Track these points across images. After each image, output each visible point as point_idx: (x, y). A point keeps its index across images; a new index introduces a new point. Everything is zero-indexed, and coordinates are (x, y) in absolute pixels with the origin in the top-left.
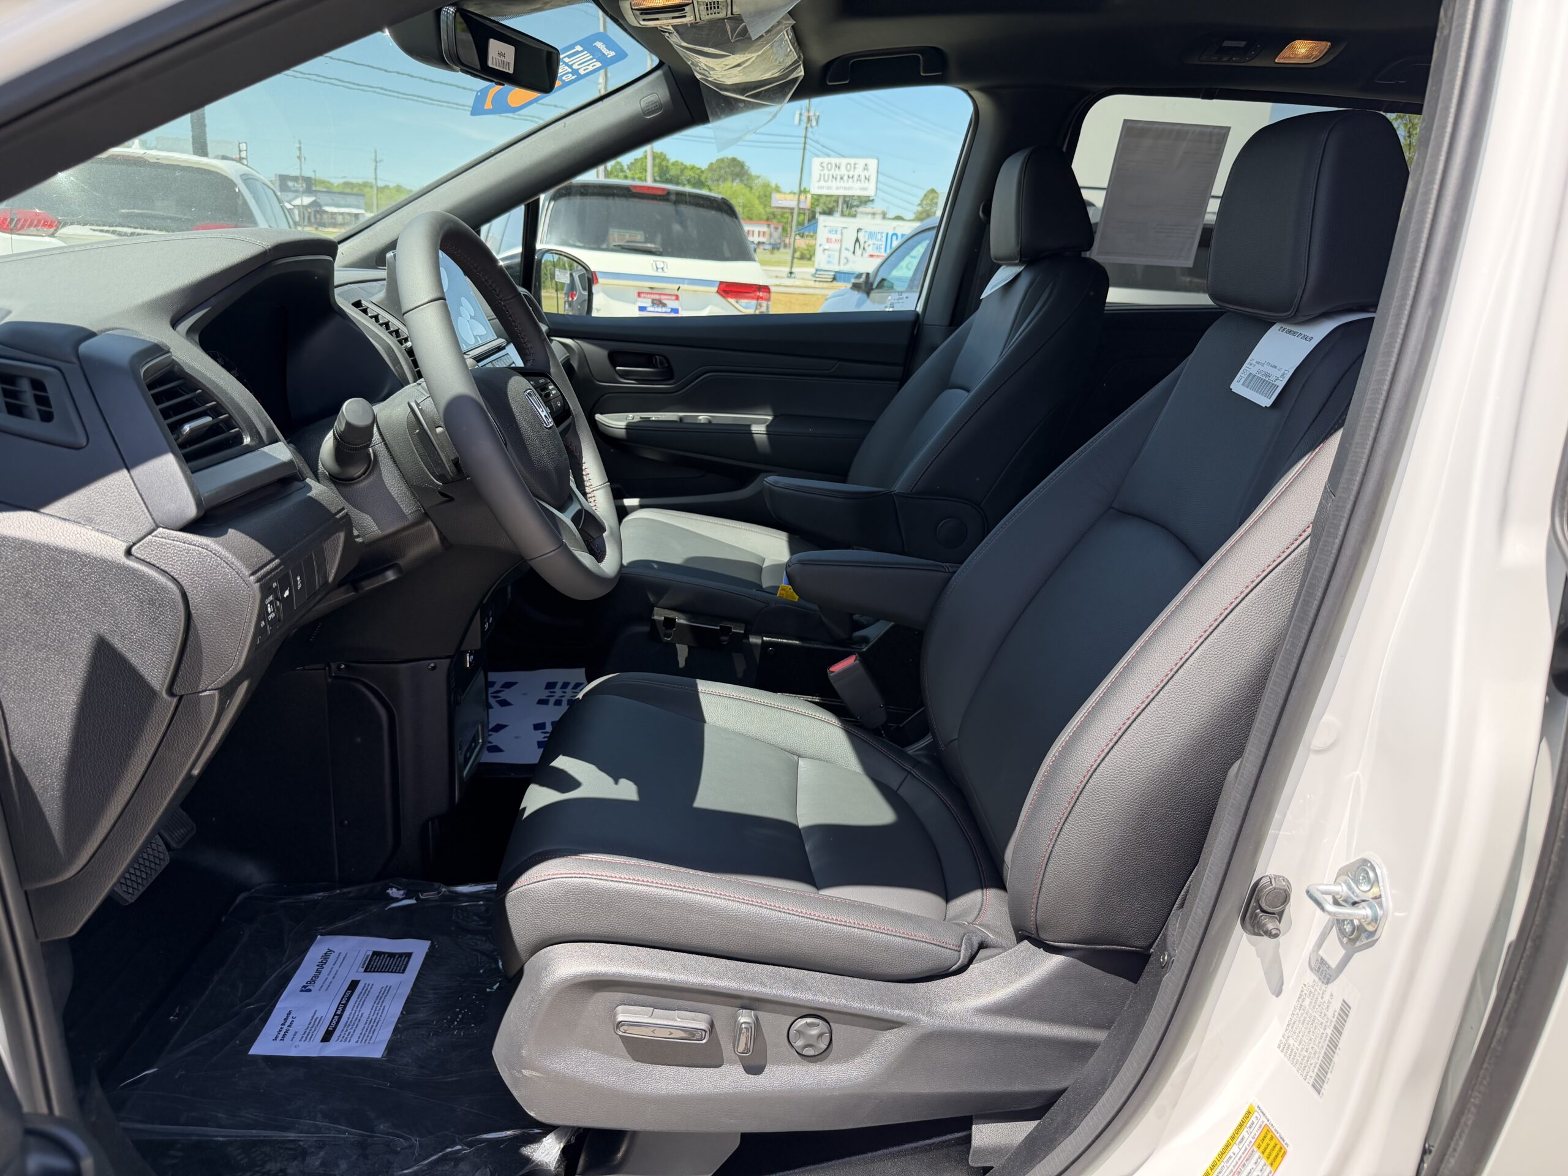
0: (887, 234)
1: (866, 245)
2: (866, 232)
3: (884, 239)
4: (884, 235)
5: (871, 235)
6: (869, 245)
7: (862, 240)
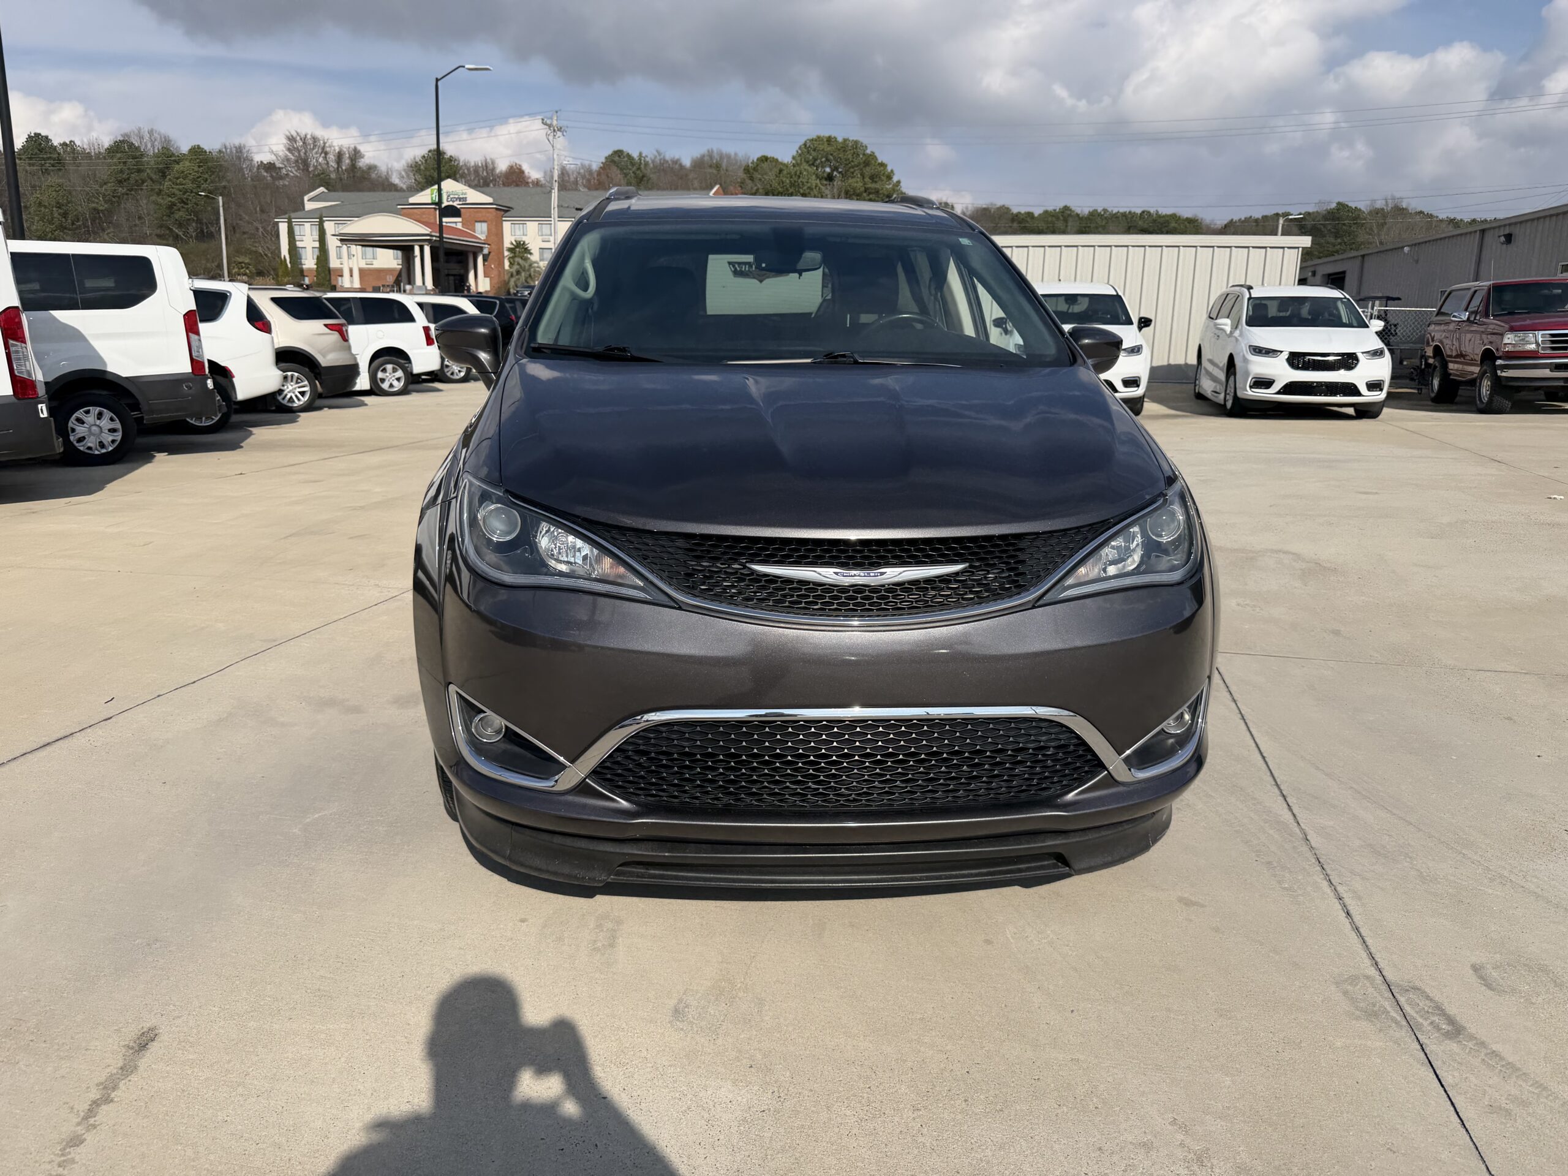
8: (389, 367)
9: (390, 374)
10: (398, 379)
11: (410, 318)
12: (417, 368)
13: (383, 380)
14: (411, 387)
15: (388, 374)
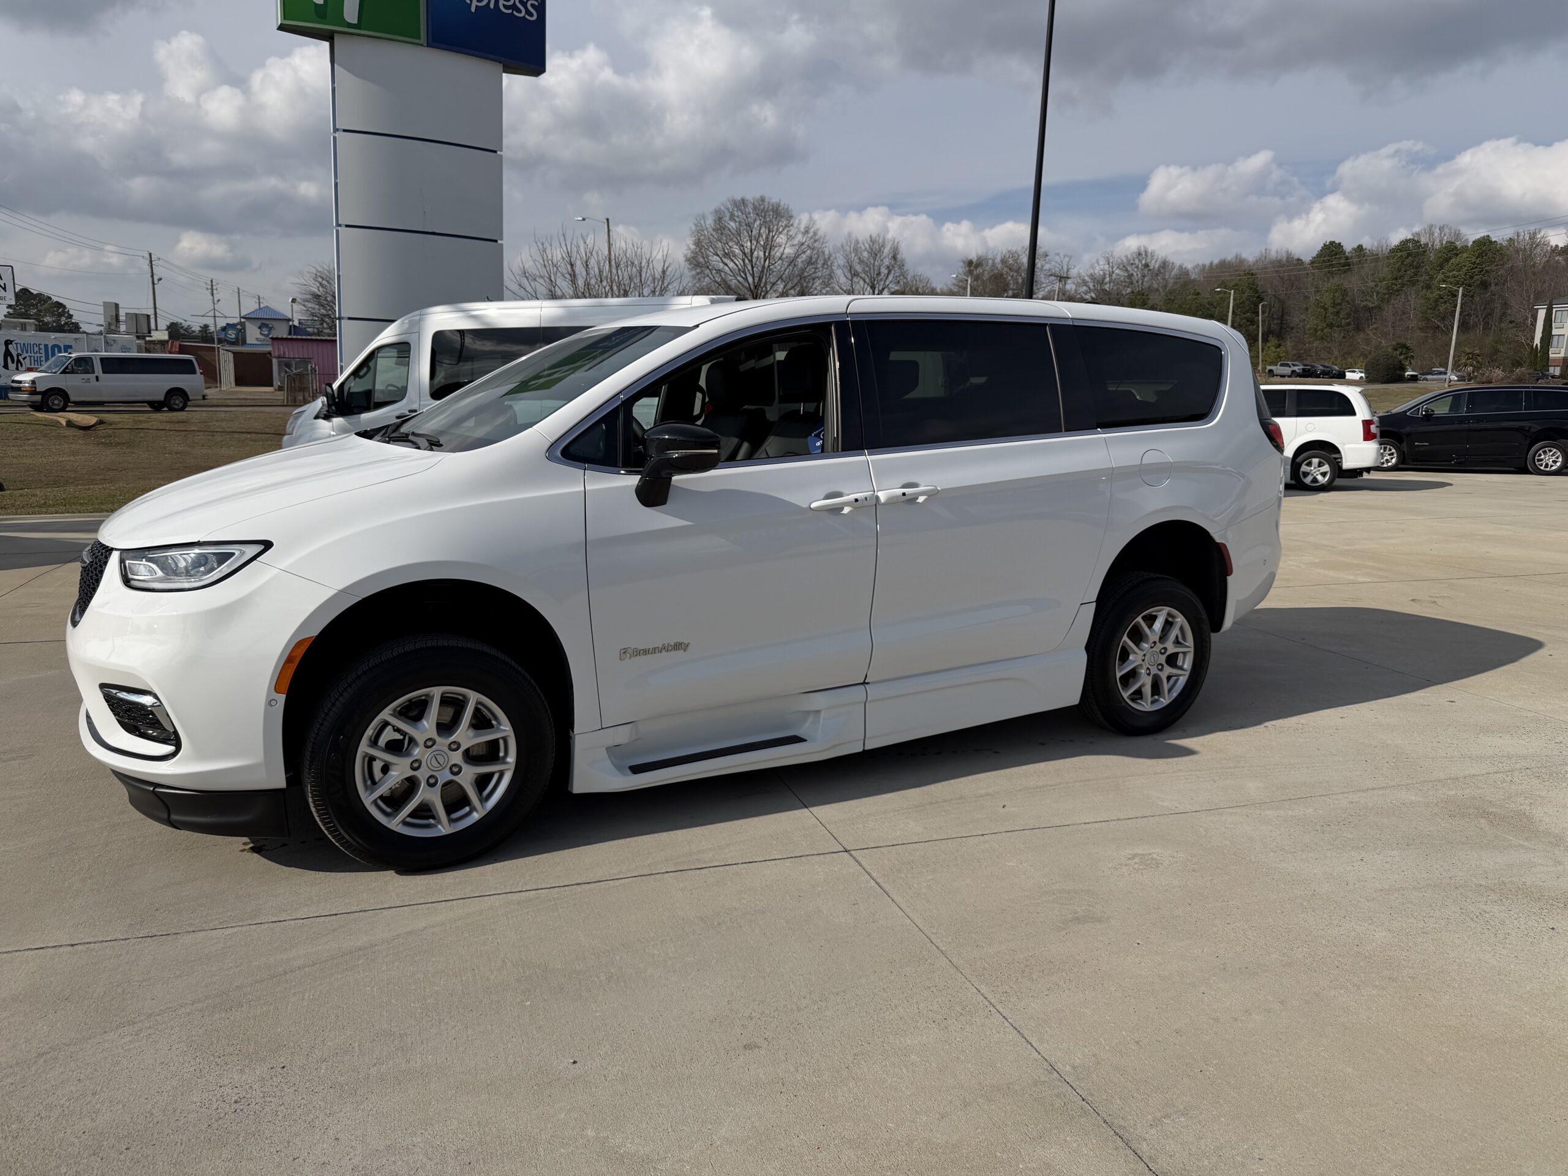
0: (46, 346)
1: (20, 357)
2: (17, 344)
3: (43, 351)
4: (42, 347)
5: (25, 347)
6: (24, 359)
7: (14, 354)
8: (1315, 461)
9: (1315, 468)
10: (1324, 474)
11: (1350, 411)
12: (1348, 463)
13: (1306, 474)
14: (1339, 482)
15: (1312, 468)
